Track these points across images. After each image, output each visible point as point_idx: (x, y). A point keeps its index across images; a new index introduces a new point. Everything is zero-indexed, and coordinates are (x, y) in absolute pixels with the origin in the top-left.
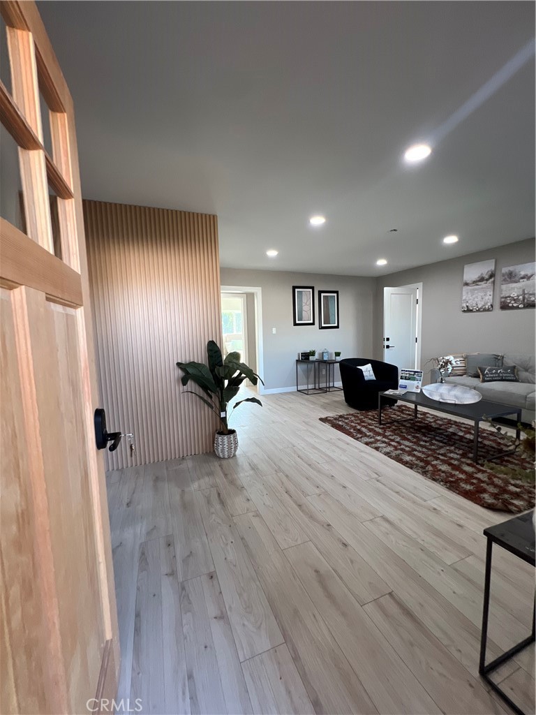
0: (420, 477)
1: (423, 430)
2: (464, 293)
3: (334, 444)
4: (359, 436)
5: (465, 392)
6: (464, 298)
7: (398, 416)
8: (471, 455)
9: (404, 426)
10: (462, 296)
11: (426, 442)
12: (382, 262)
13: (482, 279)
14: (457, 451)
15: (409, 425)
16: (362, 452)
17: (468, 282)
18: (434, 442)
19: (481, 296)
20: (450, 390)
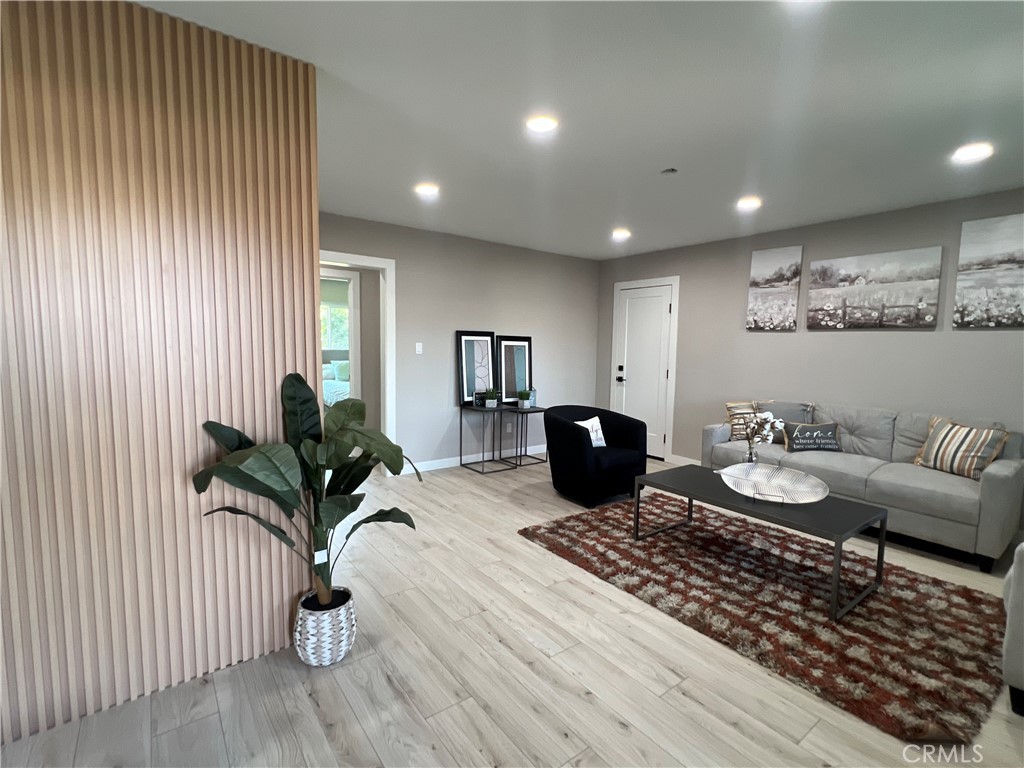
0: (755, 668)
1: (714, 548)
2: (751, 299)
3: (565, 597)
4: (608, 570)
5: (797, 480)
6: (750, 306)
7: (659, 516)
8: (816, 602)
9: (677, 539)
10: (746, 303)
11: (729, 575)
12: (621, 235)
13: (780, 278)
14: (789, 594)
15: (684, 537)
16: (625, 611)
17: (758, 280)
18: (742, 574)
19: (778, 306)
20: (769, 478)
